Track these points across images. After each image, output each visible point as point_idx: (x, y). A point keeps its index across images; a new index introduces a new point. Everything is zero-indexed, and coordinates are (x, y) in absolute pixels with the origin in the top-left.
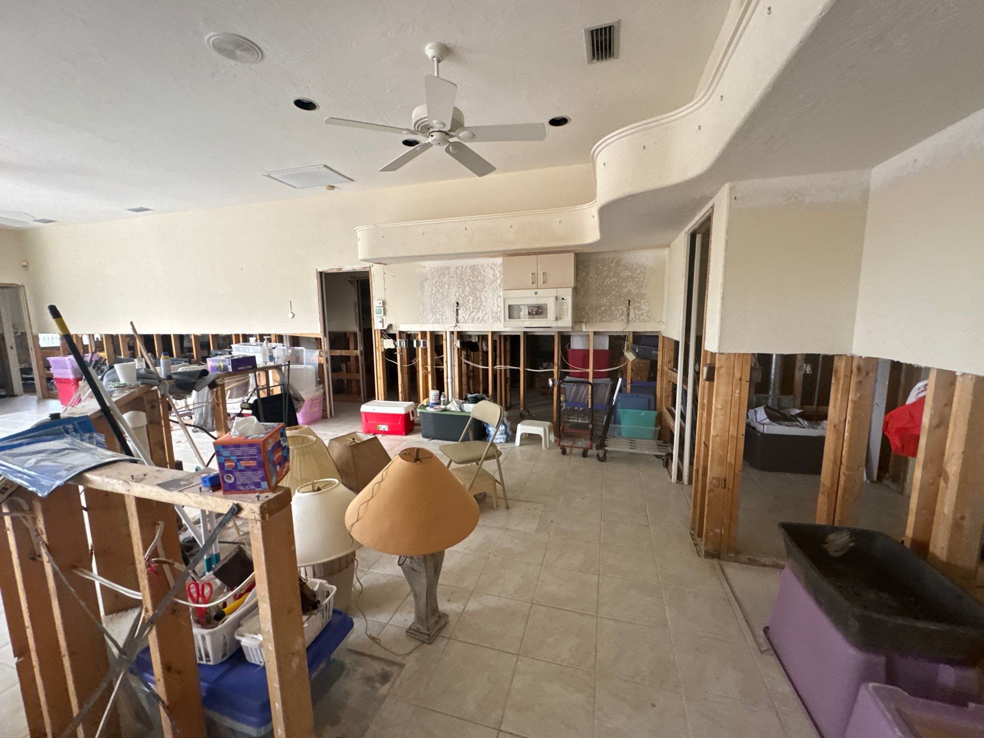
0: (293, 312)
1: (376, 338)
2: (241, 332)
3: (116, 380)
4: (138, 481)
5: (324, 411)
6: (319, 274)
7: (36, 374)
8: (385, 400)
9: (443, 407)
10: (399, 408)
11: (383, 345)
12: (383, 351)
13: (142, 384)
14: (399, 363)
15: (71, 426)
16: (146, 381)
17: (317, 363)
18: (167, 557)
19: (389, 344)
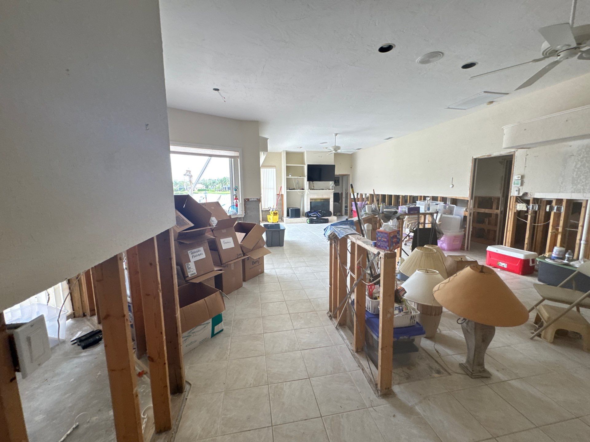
0: (453, 184)
1: (511, 202)
2: (423, 195)
3: (365, 211)
4: (359, 240)
5: (463, 245)
6: (474, 160)
7: (348, 209)
8: (511, 247)
9: (566, 261)
10: (520, 254)
11: (516, 208)
12: (515, 211)
13: (372, 214)
14: (528, 222)
15: (349, 223)
16: (374, 213)
17: (463, 215)
18: (362, 266)
19: (521, 207)
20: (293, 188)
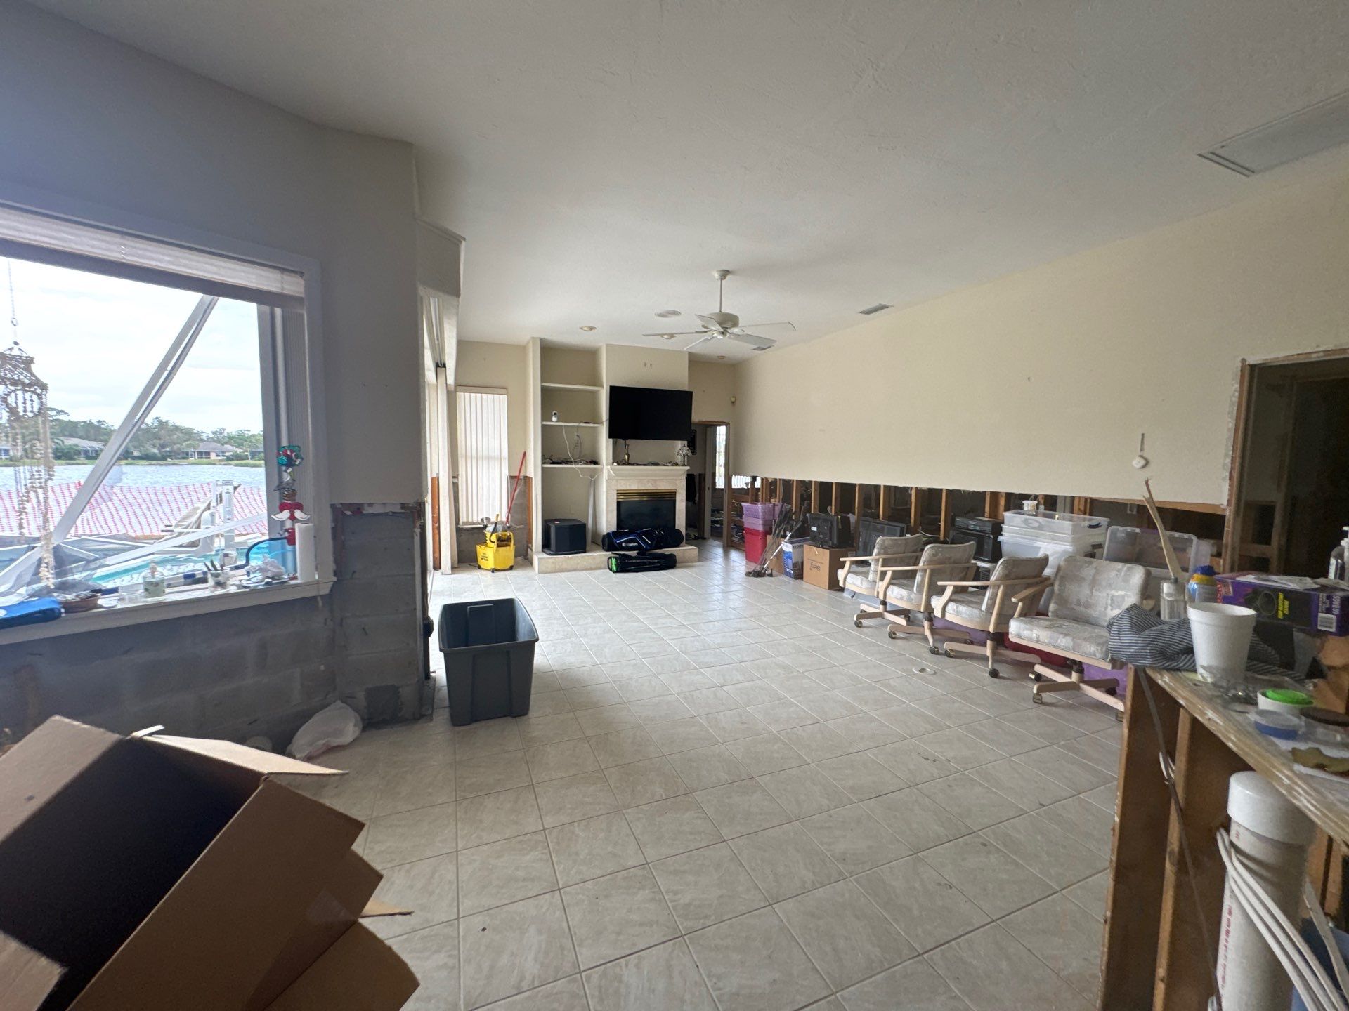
0: (1145, 455)
6: (1247, 371)
7: (725, 517)
20: (563, 457)
